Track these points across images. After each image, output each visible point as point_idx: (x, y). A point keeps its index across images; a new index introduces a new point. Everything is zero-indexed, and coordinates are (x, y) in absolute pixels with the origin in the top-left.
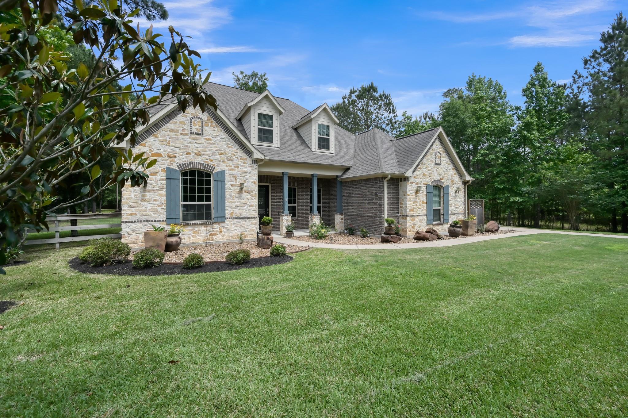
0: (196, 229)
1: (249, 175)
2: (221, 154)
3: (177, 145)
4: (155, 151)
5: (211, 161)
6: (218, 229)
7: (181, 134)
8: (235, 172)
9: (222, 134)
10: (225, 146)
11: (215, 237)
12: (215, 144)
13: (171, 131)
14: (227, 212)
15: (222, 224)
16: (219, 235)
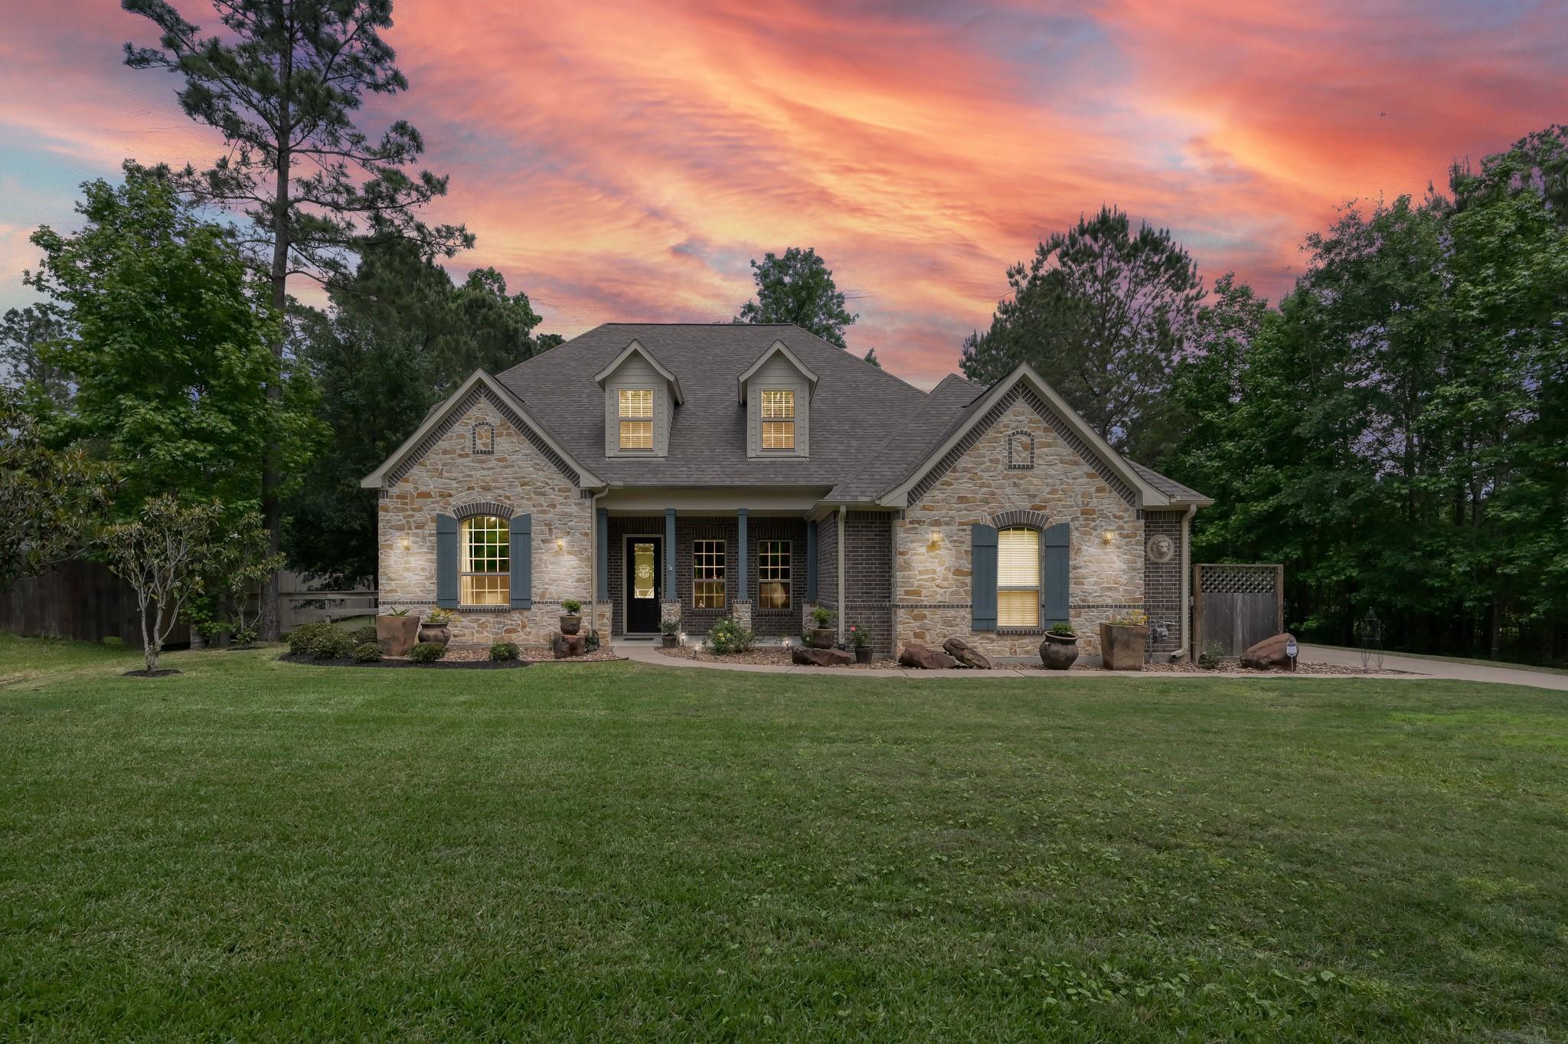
0: (483, 619)
1: (576, 520)
2: (524, 485)
3: (454, 475)
4: (423, 489)
5: (508, 498)
6: (519, 622)
7: (460, 456)
8: (551, 515)
9: (527, 447)
10: (532, 469)
11: (514, 636)
12: (513, 466)
13: (445, 452)
14: (534, 590)
15: (526, 613)
16: (521, 633)
